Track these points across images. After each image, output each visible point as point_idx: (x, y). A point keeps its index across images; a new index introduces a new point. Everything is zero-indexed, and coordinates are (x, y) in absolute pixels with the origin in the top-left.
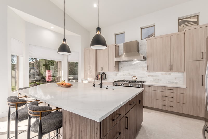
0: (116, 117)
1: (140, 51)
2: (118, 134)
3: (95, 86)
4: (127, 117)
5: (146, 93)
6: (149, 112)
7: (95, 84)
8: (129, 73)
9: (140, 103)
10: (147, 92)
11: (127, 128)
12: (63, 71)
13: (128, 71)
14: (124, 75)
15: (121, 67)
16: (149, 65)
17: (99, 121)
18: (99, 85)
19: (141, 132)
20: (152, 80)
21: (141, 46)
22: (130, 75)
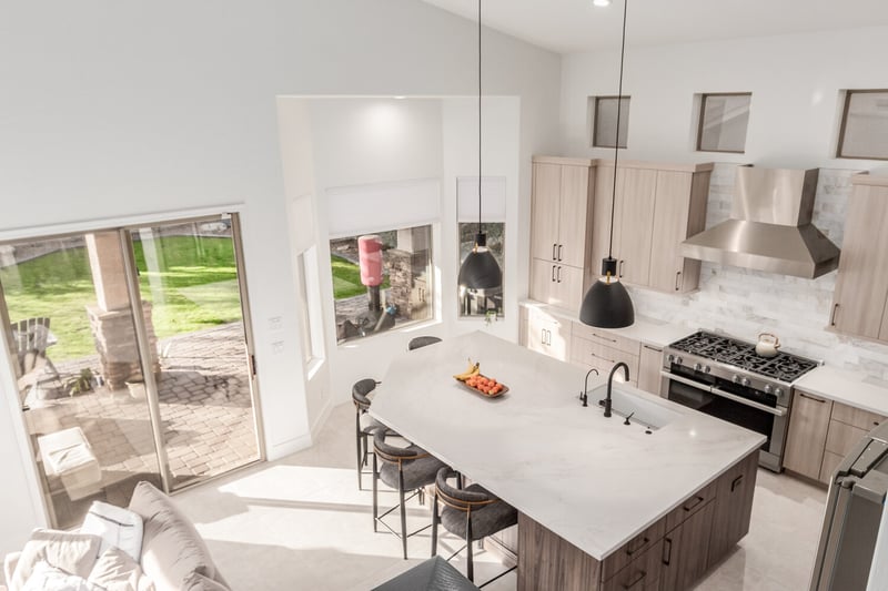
0: (635, 547)
1: (817, 213)
2: (640, 575)
3: (584, 399)
4: (669, 541)
5: (802, 424)
6: (795, 500)
7: (586, 396)
8: (751, 309)
9: (732, 490)
10: (807, 420)
11: (667, 563)
12: (438, 271)
13: (746, 294)
14: (721, 310)
15: (714, 272)
16: (841, 303)
17: (600, 559)
18: (601, 403)
19: (728, 566)
20: (855, 361)
21: (828, 193)
22: (752, 318)
